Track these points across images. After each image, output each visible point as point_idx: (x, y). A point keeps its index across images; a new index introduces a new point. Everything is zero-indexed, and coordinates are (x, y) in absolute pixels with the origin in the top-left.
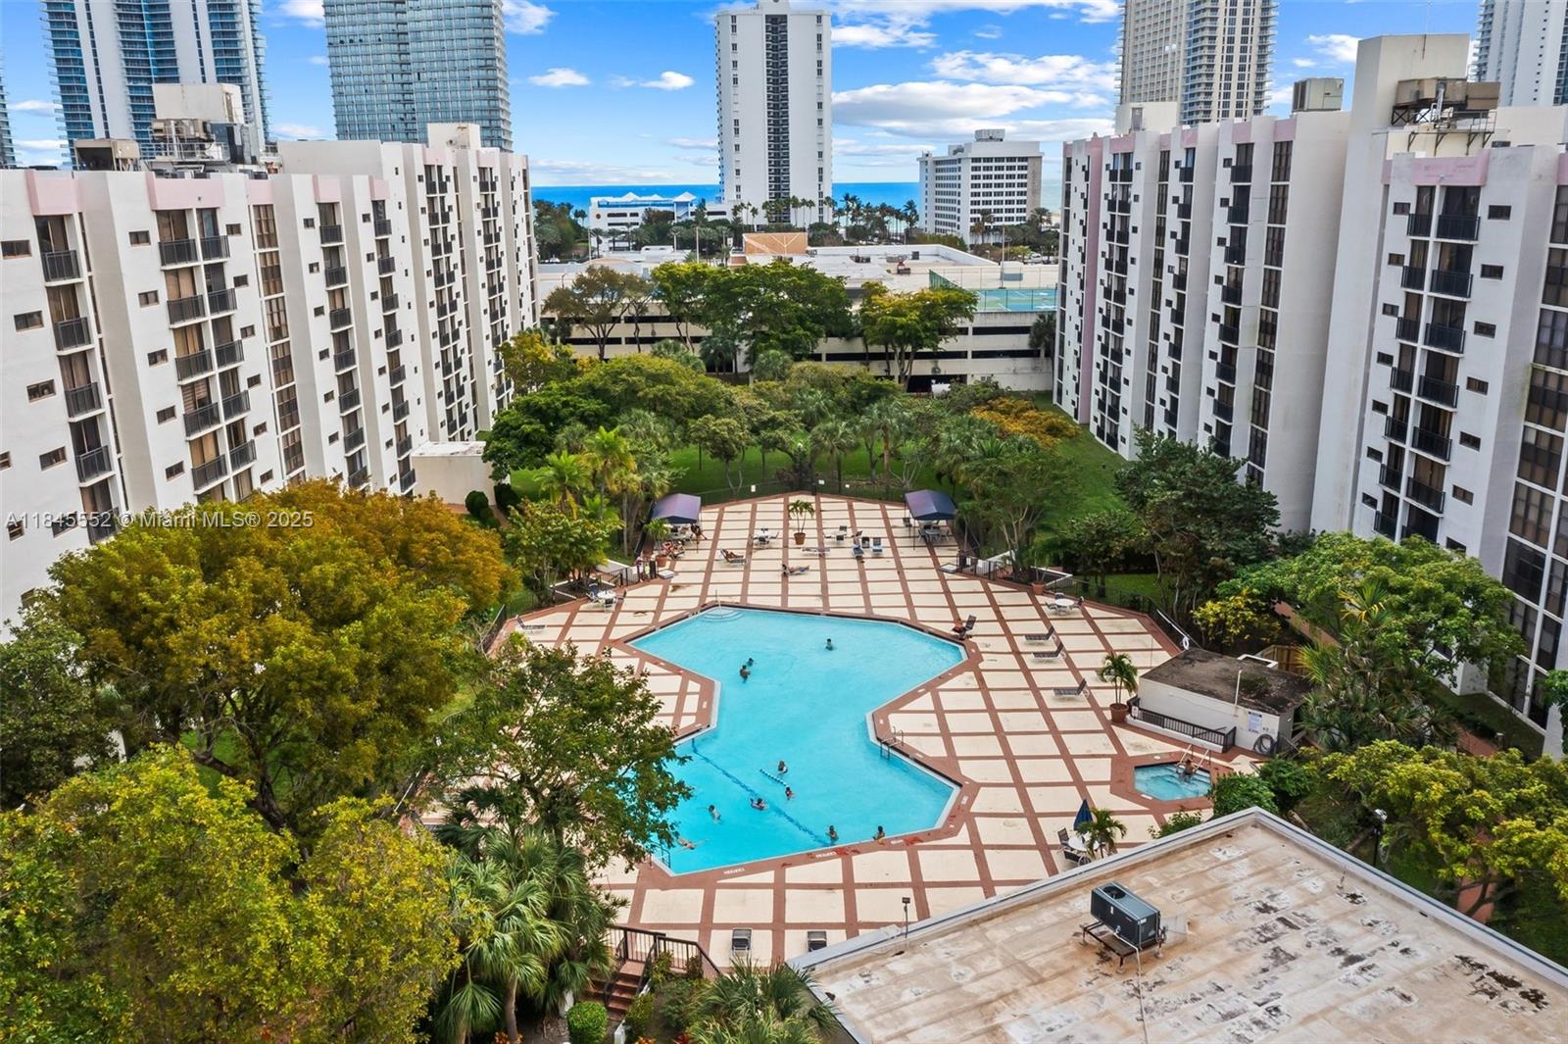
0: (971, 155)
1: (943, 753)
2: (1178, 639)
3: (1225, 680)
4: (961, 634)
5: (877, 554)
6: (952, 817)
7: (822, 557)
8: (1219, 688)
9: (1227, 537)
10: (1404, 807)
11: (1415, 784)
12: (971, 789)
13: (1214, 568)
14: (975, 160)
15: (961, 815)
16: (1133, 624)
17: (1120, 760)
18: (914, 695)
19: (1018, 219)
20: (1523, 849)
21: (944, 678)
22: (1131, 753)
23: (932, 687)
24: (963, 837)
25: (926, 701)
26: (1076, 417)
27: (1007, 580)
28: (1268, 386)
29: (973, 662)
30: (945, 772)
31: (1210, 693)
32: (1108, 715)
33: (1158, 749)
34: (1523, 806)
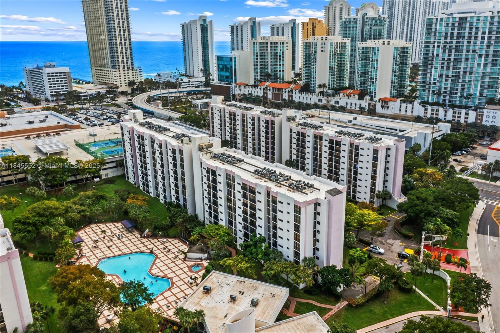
0: (46, 72)
1: (164, 275)
2: (186, 243)
3: (197, 250)
4: (152, 252)
5: (123, 237)
6: (172, 284)
7: (112, 240)
8: (198, 251)
9: (190, 225)
10: (228, 266)
11: (229, 264)
12: (171, 279)
13: (190, 231)
14: (48, 74)
15: (173, 283)
16: (177, 241)
17: (188, 267)
18: (152, 266)
19: (66, 91)
20: (240, 267)
21: (155, 261)
22: (189, 265)
23: (154, 263)
24: (175, 286)
25: (154, 267)
26: (135, 184)
27: (151, 237)
28: (185, 189)
29: (157, 257)
30: (165, 277)
31: (197, 253)
32: (183, 260)
33: (192, 263)
34: (239, 263)
